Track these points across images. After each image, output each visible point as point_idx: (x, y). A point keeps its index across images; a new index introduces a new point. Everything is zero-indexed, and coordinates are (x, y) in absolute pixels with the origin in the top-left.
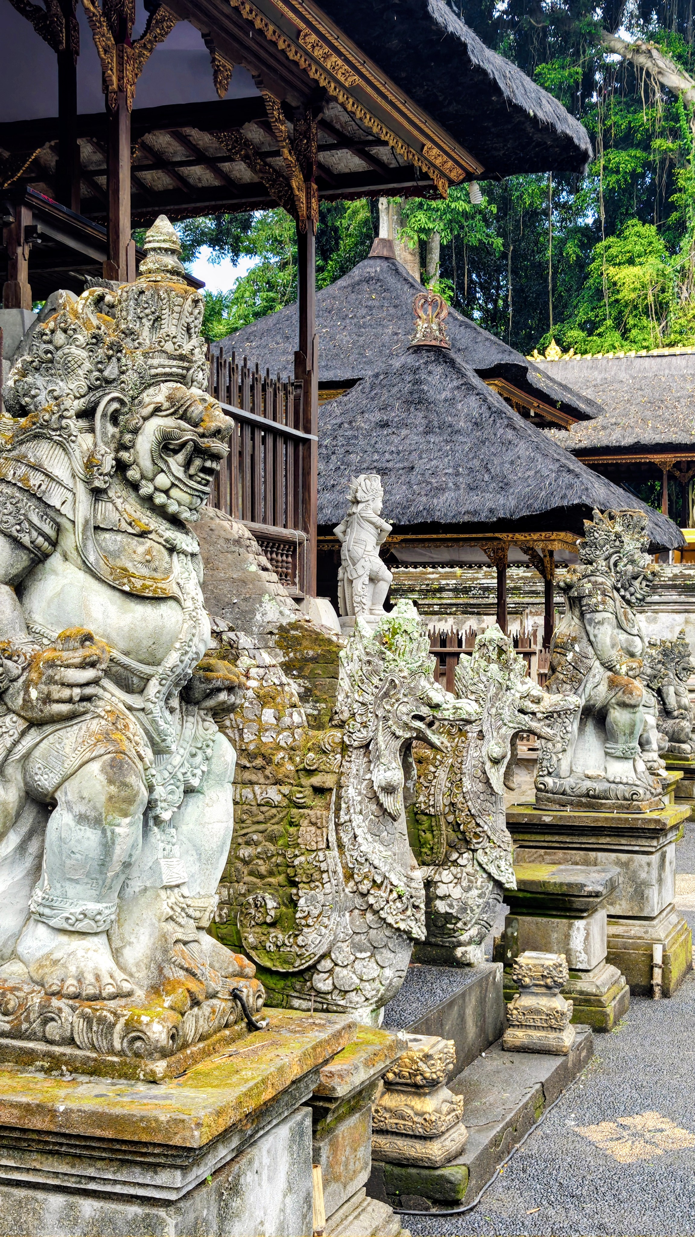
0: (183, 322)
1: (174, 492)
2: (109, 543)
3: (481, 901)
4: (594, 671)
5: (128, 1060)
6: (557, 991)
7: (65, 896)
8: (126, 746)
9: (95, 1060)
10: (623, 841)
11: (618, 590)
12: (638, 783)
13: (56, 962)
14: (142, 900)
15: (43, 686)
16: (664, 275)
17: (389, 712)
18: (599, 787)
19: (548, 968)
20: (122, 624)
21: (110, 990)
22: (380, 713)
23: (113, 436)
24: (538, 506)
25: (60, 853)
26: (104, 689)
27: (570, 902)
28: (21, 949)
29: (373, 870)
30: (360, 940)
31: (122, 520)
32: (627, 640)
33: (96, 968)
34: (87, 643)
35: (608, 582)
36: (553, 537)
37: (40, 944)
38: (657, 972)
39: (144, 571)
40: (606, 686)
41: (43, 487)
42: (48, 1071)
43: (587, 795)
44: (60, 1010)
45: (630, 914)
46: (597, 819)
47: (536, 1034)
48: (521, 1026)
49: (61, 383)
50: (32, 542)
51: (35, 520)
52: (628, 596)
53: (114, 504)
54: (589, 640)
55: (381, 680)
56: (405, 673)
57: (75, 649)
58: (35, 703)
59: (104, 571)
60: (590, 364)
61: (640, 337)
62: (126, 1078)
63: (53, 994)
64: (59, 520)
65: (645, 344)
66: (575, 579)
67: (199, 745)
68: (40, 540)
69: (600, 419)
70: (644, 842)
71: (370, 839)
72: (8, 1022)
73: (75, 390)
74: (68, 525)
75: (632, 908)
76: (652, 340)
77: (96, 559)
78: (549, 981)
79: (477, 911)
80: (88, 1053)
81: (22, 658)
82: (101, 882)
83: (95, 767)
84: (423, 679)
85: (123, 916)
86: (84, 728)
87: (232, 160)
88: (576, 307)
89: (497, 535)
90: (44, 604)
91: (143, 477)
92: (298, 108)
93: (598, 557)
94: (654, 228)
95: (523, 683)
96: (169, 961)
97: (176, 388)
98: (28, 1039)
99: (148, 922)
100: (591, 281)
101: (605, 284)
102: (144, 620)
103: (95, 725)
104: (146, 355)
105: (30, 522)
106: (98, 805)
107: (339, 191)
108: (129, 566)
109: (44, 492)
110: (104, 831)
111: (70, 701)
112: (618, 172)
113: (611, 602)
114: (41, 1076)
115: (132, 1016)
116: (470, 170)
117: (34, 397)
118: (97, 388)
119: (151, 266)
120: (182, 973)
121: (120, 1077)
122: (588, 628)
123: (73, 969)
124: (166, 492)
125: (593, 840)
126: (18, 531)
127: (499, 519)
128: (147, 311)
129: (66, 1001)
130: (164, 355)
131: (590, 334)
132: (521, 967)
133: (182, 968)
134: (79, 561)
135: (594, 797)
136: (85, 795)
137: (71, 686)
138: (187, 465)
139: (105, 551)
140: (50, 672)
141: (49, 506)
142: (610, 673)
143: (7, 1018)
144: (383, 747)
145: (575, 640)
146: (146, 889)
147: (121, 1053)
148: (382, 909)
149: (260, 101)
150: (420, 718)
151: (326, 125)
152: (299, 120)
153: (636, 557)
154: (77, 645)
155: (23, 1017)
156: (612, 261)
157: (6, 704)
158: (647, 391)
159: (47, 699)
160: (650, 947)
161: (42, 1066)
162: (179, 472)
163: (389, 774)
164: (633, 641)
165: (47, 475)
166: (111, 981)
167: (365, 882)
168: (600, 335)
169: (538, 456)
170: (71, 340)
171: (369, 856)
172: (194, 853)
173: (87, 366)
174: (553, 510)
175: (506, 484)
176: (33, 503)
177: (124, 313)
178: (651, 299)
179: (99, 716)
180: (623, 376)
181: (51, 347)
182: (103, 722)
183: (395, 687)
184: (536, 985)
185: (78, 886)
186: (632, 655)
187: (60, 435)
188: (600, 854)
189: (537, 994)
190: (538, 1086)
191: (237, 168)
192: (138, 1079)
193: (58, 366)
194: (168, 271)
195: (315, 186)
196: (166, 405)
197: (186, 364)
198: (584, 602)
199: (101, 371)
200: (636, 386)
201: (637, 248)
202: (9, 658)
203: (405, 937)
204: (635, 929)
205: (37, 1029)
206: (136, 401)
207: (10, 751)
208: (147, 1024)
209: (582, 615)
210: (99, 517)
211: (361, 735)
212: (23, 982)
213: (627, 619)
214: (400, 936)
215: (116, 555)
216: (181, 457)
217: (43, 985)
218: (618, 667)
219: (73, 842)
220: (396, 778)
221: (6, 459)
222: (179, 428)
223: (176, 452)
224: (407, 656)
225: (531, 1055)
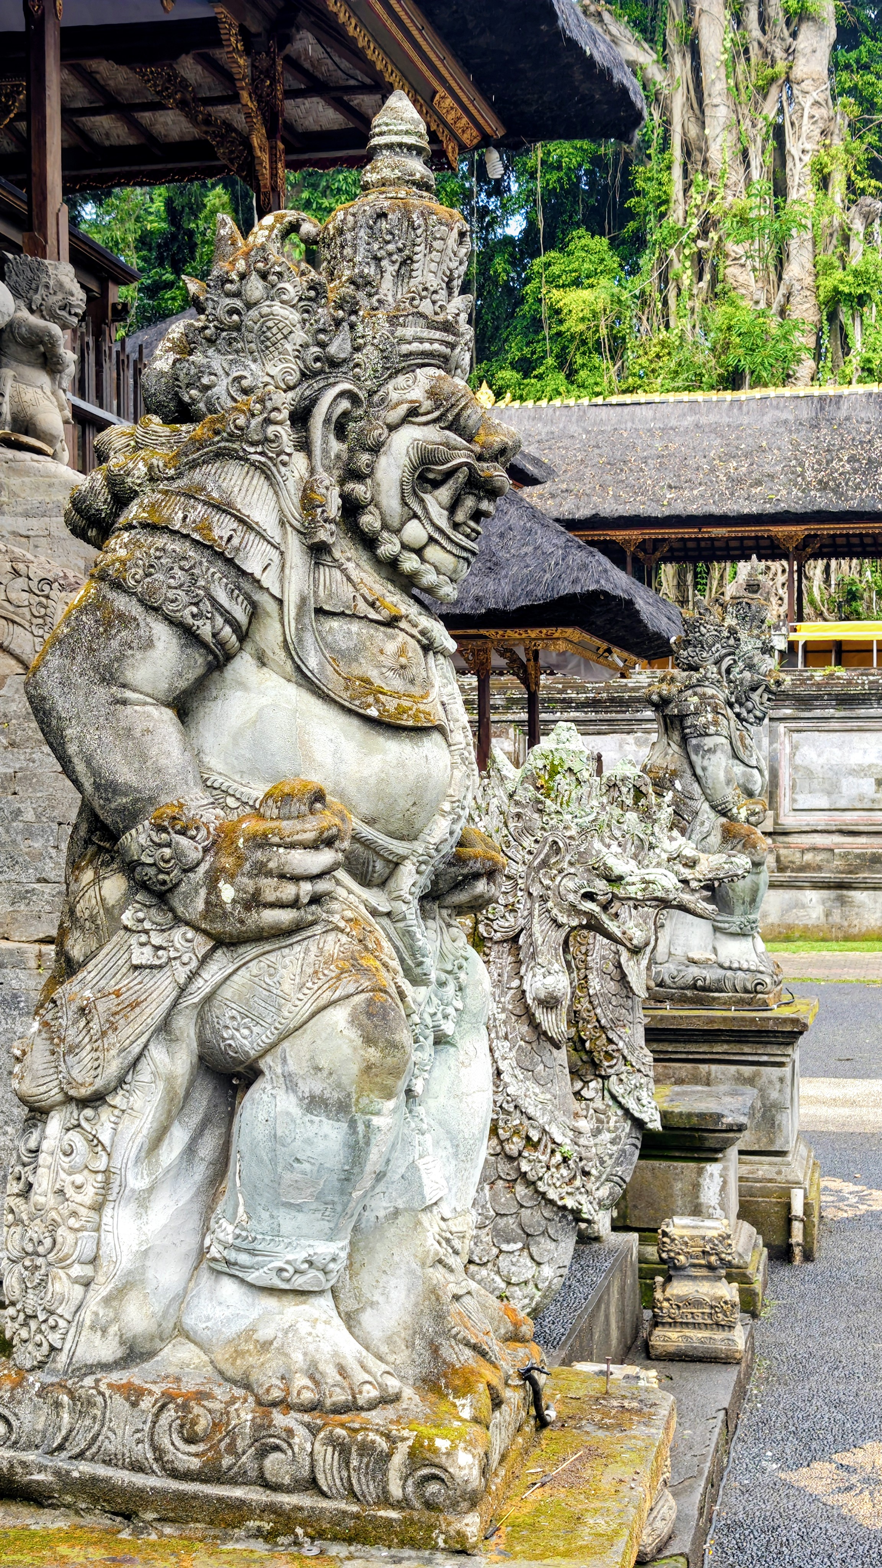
0: (444, 267)
1: (433, 553)
2: (339, 637)
3: (615, 1148)
4: (702, 817)
5: (416, 1515)
6: (723, 1272)
7: (276, 1233)
8: (385, 979)
9: (356, 1517)
10: (746, 1050)
11: (731, 705)
12: (762, 969)
13: (265, 1346)
14: (391, 1232)
15: (245, 880)
16: (620, 301)
17: (548, 888)
18: (711, 975)
19: (710, 1240)
20: (366, 773)
21: (370, 1393)
22: (536, 890)
23: (338, 457)
24: (540, 593)
25: (274, 1161)
26: (338, 882)
27: (702, 1139)
28: (190, 1321)
29: (526, 1122)
30: (507, 1225)
31: (359, 597)
32: (744, 774)
33: (336, 1354)
34: (318, 806)
35: (721, 694)
36: (556, 635)
37: (228, 1313)
38: (797, 1228)
39: (397, 684)
40: (719, 837)
41: (235, 541)
42: (269, 1537)
43: (694, 987)
44: (290, 1432)
45: (756, 1148)
46: (711, 1020)
47: (696, 1335)
48: (674, 1324)
49: (253, 366)
50: (214, 635)
51: (222, 597)
52: (744, 714)
53: (344, 571)
54: (695, 774)
55: (536, 841)
56: (573, 832)
57: (300, 817)
58: (229, 907)
59: (333, 684)
60: (532, 414)
61: (591, 381)
62: (413, 1547)
63: (274, 1404)
64: (258, 597)
65: (597, 389)
66: (674, 690)
67: (449, 967)
68: (228, 630)
69: (548, 484)
70: (775, 1050)
71: (521, 1077)
72: (196, 1455)
73: (279, 378)
74: (271, 606)
75: (759, 1140)
76: (605, 384)
77: (320, 663)
78: (713, 1259)
79: (609, 1162)
80: (343, 1505)
81: (203, 833)
82: (339, 1208)
83: (339, 1016)
84: (596, 839)
85: (357, 1257)
86: (314, 949)
87: (164, 107)
88: (506, 340)
89: (483, 632)
90: (225, 740)
91: (385, 526)
92: (259, 35)
93: (704, 660)
94: (605, 241)
95: (671, 839)
96: (447, 1334)
97: (439, 378)
98: (233, 1482)
99: (404, 1267)
100: (526, 307)
101: (545, 312)
102: (401, 765)
103: (332, 944)
104: (393, 320)
105: (214, 601)
106: (345, 1080)
107: (306, 156)
108: (373, 674)
109: (237, 549)
110: (352, 1124)
111: (294, 904)
112: (559, 168)
113: (725, 722)
114: (260, 1547)
115: (419, 1438)
116: (488, 130)
117: (207, 388)
118: (315, 374)
119: (387, 173)
120: (468, 1352)
121: (402, 1544)
122: (694, 757)
123: (298, 1358)
124: (419, 552)
125: (704, 1048)
126: (194, 616)
127: (489, 611)
128: (391, 247)
129: (299, 1416)
130: (422, 321)
131: (526, 376)
132: (673, 1240)
133: (467, 1344)
134: (289, 667)
135: (704, 989)
136: (323, 1063)
137: (296, 879)
138: (452, 509)
139: (332, 650)
140: (259, 855)
141: (244, 573)
142: (724, 820)
143: (193, 1449)
144: (540, 942)
145: (674, 774)
146: (396, 1213)
147: (403, 1504)
148: (540, 1179)
149: (213, 23)
150: (589, 896)
151: (293, 63)
152: (259, 53)
153: (756, 660)
154: (304, 809)
155: (223, 1445)
156: (552, 281)
157: (172, 910)
158: (605, 450)
159: (254, 902)
160: (786, 1193)
161: (259, 1529)
162: (441, 518)
163: (550, 980)
164: (752, 776)
165: (241, 521)
166: (367, 1377)
167: (515, 1139)
168: (540, 377)
169: (536, 526)
170: (273, 293)
171: (520, 1102)
172: (448, 1144)
173: (300, 336)
174: (561, 598)
175: (496, 564)
176: (216, 569)
177: (348, 251)
178: (603, 332)
179: (337, 928)
180: (573, 429)
181: (238, 303)
182: (344, 939)
183: (558, 851)
184: (694, 1266)
185: (300, 1216)
186: (750, 794)
187: (262, 454)
188: (714, 1067)
189: (694, 1278)
190: (722, 1415)
191: (162, 119)
192: (435, 1548)
193: (251, 336)
194: (414, 183)
195: (281, 146)
196: (427, 405)
197: (451, 338)
198: (689, 722)
199: (323, 345)
200: (592, 443)
201: (586, 266)
202: (183, 832)
203: (570, 1217)
204: (764, 1168)
205: (249, 1466)
206: (376, 398)
207: (182, 990)
208: (448, 1454)
209: (684, 741)
210: (321, 592)
211: (505, 924)
212: (209, 1380)
213: (744, 746)
214: (564, 1216)
215: (350, 656)
216: (445, 493)
217: (248, 1387)
218: (735, 811)
219: (298, 1143)
220: (560, 986)
221: (166, 493)
222: (447, 445)
223: (436, 484)
224: (574, 807)
225: (692, 1366)
